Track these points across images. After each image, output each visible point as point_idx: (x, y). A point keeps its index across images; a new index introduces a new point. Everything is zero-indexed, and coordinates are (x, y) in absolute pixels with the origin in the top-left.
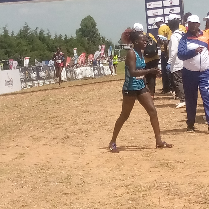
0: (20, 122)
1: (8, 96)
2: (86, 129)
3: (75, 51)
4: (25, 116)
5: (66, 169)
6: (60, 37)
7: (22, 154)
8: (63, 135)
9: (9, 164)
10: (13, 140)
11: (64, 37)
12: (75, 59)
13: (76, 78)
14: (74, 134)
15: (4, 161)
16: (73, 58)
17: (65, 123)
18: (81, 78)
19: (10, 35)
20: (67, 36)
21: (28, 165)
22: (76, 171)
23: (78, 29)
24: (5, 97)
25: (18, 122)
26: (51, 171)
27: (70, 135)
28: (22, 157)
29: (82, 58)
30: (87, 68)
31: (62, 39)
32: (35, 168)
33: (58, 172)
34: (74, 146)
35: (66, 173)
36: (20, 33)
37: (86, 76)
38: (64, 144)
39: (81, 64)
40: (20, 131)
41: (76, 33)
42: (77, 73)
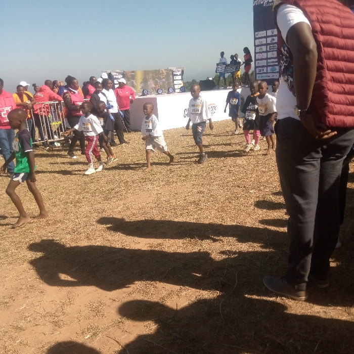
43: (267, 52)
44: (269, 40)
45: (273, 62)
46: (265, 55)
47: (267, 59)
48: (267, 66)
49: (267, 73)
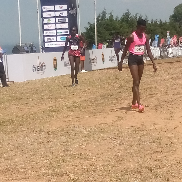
0: (120, 91)
1: (111, 70)
2: (175, 99)
3: (168, 34)
4: (124, 86)
5: (157, 131)
6: (156, 21)
7: (121, 118)
8: (156, 103)
9: (110, 125)
10: (114, 106)
11: (159, 22)
12: (168, 41)
13: (168, 56)
14: (165, 102)
15: (106, 123)
16: (167, 40)
17: (157, 93)
18: (172, 56)
19: (115, 20)
20: (162, 21)
21: (125, 127)
22: (166, 133)
23: (171, 15)
24: (108, 70)
25: (118, 91)
26: (145, 132)
27: (162, 103)
28: (121, 120)
29: (174, 40)
30: (178, 48)
31: (158, 24)
32: (131, 129)
33: (150, 134)
34: (165, 113)
35: (157, 135)
36: (123, 18)
37: (177, 55)
38: (156, 111)
39: (173, 45)
40: (120, 98)
41: (169, 18)
42: (169, 53)
43: (56, 23)
44: (58, 14)
45: (62, 32)
46: (53, 26)
47: (56, 29)
48: (56, 36)
49: (57, 41)
